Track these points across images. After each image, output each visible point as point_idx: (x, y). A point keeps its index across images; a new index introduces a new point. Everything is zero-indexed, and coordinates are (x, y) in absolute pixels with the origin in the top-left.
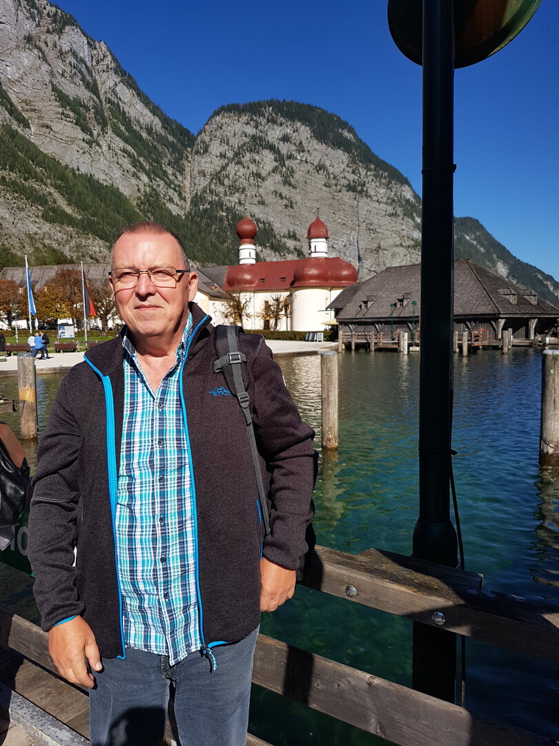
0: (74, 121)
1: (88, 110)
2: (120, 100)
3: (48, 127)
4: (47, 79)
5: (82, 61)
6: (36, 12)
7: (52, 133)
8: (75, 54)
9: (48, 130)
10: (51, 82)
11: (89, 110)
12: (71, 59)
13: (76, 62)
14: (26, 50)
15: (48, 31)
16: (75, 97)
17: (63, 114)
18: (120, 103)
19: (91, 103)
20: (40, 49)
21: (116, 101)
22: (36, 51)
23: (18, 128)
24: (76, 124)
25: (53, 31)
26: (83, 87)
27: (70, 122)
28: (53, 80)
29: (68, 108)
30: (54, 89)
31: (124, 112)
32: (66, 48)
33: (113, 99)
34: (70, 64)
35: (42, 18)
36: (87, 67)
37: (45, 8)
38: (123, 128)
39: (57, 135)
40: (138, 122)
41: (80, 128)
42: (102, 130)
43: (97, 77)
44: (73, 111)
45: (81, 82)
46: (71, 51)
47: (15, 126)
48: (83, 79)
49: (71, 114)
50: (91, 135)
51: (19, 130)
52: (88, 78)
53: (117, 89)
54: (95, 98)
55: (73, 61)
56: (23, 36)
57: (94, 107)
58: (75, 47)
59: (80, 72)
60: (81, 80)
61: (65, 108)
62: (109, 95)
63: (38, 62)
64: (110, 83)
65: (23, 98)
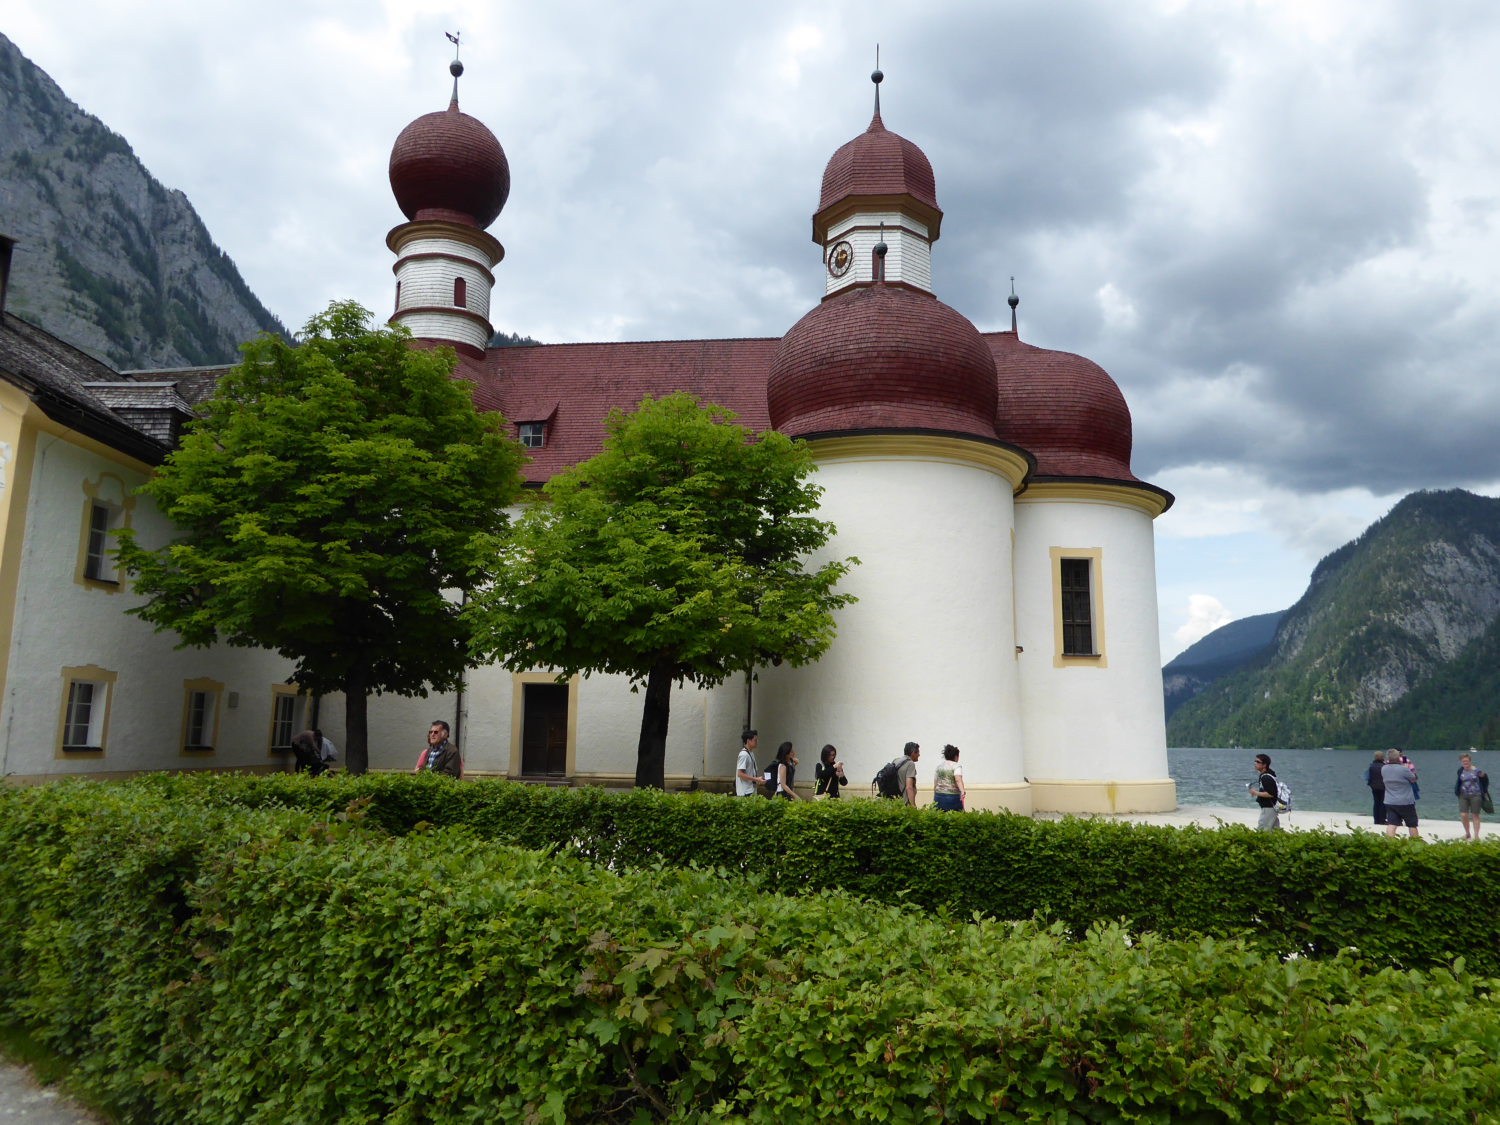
0: (95, 318)
1: (127, 300)
2: (200, 294)
4: (50, 234)
5: (131, 217)
6: (48, 118)
8: (118, 203)
11: (132, 304)
12: (107, 208)
13: (117, 216)
14: (14, 178)
15: (68, 155)
16: (105, 276)
17: (72, 301)
18: (199, 299)
19: (138, 292)
20: (43, 181)
21: (190, 295)
22: (34, 183)
24: (99, 323)
25: (80, 156)
26: (124, 262)
27: (84, 317)
28: (63, 239)
29: (86, 292)
30: (62, 254)
31: (204, 318)
32: (100, 187)
33: (185, 291)
34: (105, 217)
35: (58, 131)
36: (140, 229)
38: (197, 345)
40: (231, 338)
41: (103, 331)
42: (154, 342)
43: (159, 249)
44: (97, 300)
45: (123, 253)
46: (111, 195)
48: (128, 248)
49: (91, 305)
50: (128, 347)
52: (139, 247)
53: (197, 276)
54: (148, 284)
55: (112, 212)
56: (11, 154)
57: (142, 299)
58: (120, 191)
59: (126, 235)
60: (123, 248)
61: (79, 291)
62: (178, 284)
63: (35, 201)
64: (186, 264)
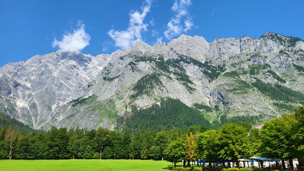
3: (294, 80)
7: (296, 82)
9: (295, 81)
10: (293, 64)
23: (281, 84)
37: (286, 39)
39: (299, 83)
47: (280, 83)
51: (282, 85)
65: (282, 72)
